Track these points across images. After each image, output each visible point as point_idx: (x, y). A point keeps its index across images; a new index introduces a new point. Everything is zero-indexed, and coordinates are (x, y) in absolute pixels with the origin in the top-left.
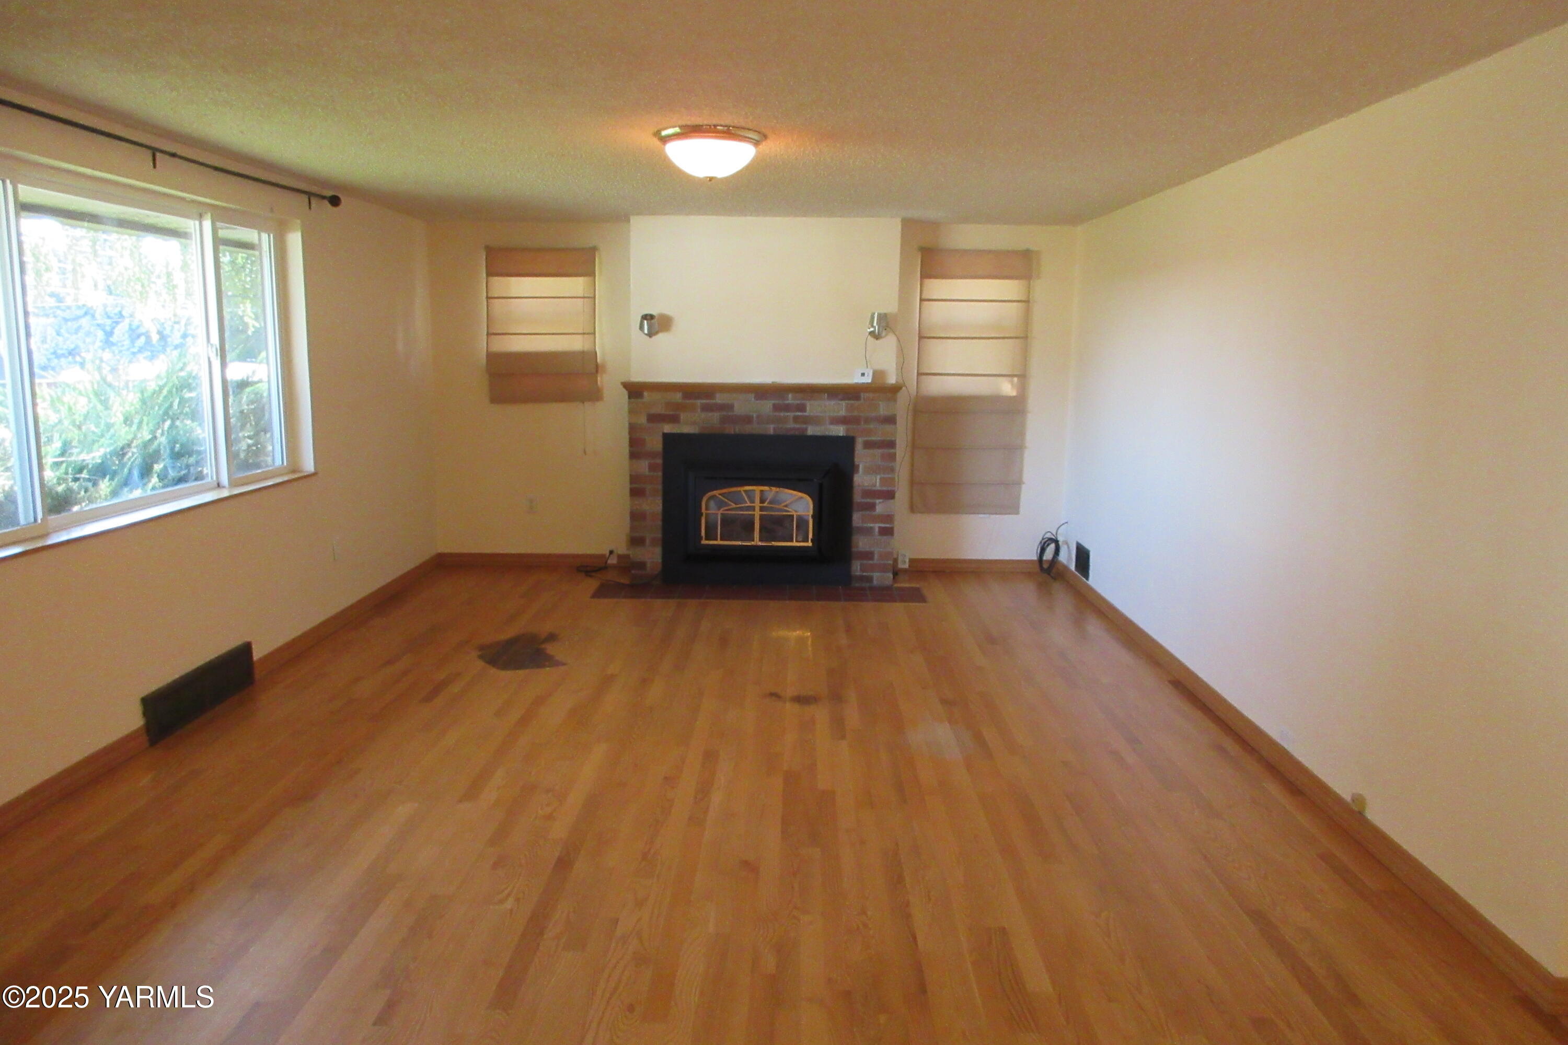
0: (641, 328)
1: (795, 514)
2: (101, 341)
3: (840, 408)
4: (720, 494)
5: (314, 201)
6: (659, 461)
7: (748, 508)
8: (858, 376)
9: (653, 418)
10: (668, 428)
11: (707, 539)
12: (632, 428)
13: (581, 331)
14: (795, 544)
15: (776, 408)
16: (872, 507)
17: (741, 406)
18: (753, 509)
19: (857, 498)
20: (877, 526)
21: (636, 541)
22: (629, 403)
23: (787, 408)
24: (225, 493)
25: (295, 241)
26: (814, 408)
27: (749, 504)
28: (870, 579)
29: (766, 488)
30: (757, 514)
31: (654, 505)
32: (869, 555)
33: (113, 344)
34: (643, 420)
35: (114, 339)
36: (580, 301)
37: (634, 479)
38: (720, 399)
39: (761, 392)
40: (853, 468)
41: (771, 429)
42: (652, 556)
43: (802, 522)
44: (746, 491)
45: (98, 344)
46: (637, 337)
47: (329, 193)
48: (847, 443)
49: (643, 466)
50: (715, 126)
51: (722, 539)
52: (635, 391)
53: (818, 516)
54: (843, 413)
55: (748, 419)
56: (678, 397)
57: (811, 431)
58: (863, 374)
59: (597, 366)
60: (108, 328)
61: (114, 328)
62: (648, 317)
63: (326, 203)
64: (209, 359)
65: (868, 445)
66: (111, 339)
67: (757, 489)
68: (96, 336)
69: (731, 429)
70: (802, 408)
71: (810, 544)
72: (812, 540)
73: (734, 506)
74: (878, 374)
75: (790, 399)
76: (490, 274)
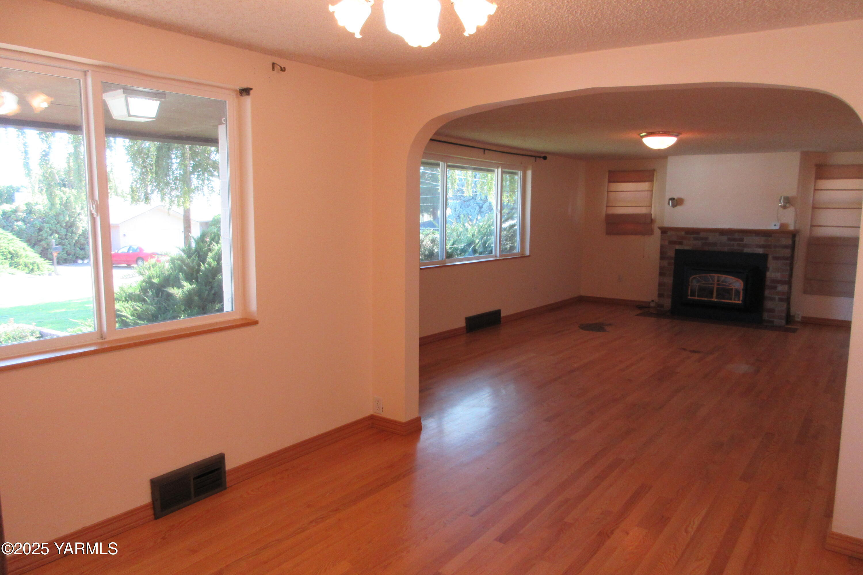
0: (669, 204)
1: (733, 288)
2: (477, 211)
3: (761, 241)
4: (698, 277)
5: (538, 159)
6: (673, 261)
7: (711, 284)
8: (773, 226)
9: (671, 242)
10: (678, 247)
11: (691, 296)
12: (662, 247)
13: (646, 205)
14: (733, 301)
15: (729, 239)
16: (775, 288)
17: (712, 238)
18: (714, 284)
19: (768, 283)
20: (777, 297)
21: (660, 295)
22: (661, 236)
23: (734, 240)
24: (498, 258)
25: (529, 173)
26: (747, 240)
27: (711, 282)
28: (772, 322)
29: (720, 275)
30: (716, 286)
31: (669, 280)
32: (772, 311)
33: (482, 212)
34: (667, 243)
35: (482, 210)
36: (646, 193)
37: (661, 268)
38: (702, 235)
39: (722, 232)
40: (766, 269)
41: (726, 249)
42: (667, 303)
43: (737, 292)
44: (710, 276)
45: (476, 212)
46: (668, 208)
47: (543, 155)
48: (764, 257)
49: (665, 263)
50: (659, 132)
51: (698, 296)
52: (664, 231)
53: (745, 289)
54: (762, 243)
55: (715, 244)
56: (683, 233)
57: (746, 250)
58: (775, 225)
59: (652, 220)
60: (481, 205)
61: (483, 205)
62: (672, 199)
63: (542, 159)
64: (497, 214)
65: (776, 258)
66: (481, 210)
67: (716, 276)
68: (475, 208)
69: (707, 248)
70: (742, 240)
71: (740, 302)
72: (742, 301)
73: (704, 282)
74: (782, 225)
75: (737, 236)
76: (610, 182)
